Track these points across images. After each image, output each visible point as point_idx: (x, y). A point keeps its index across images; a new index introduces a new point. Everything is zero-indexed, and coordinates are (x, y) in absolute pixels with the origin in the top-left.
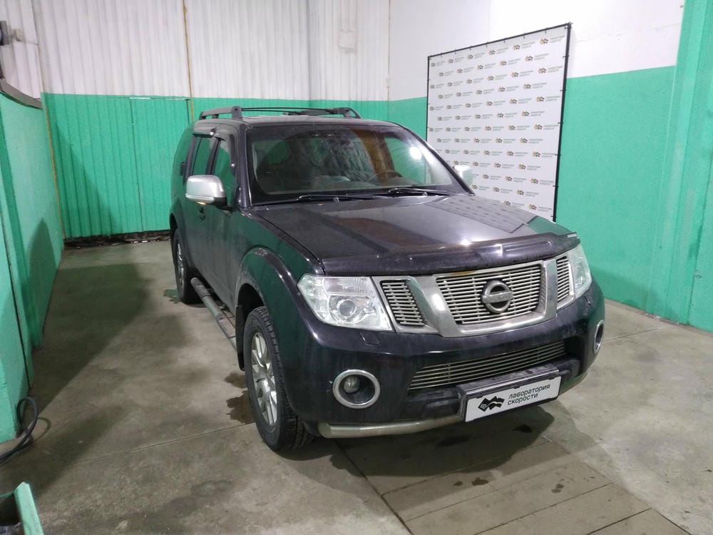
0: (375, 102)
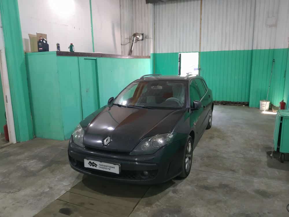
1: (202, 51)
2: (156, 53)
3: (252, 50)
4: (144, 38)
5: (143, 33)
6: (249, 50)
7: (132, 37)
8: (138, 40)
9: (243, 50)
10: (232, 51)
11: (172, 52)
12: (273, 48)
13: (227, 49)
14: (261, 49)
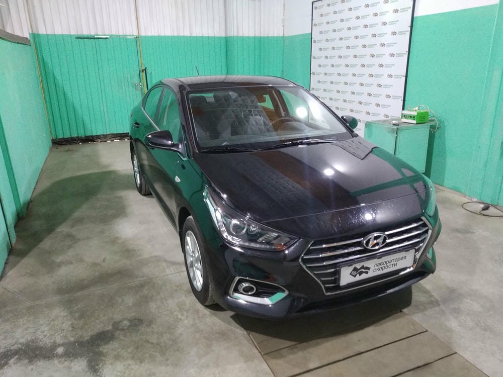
1: (143, 34)
3: (226, 37)
6: (222, 37)
9: (212, 35)
10: (196, 37)
11: (79, 34)
12: (259, 35)
13: (187, 34)
14: (243, 37)
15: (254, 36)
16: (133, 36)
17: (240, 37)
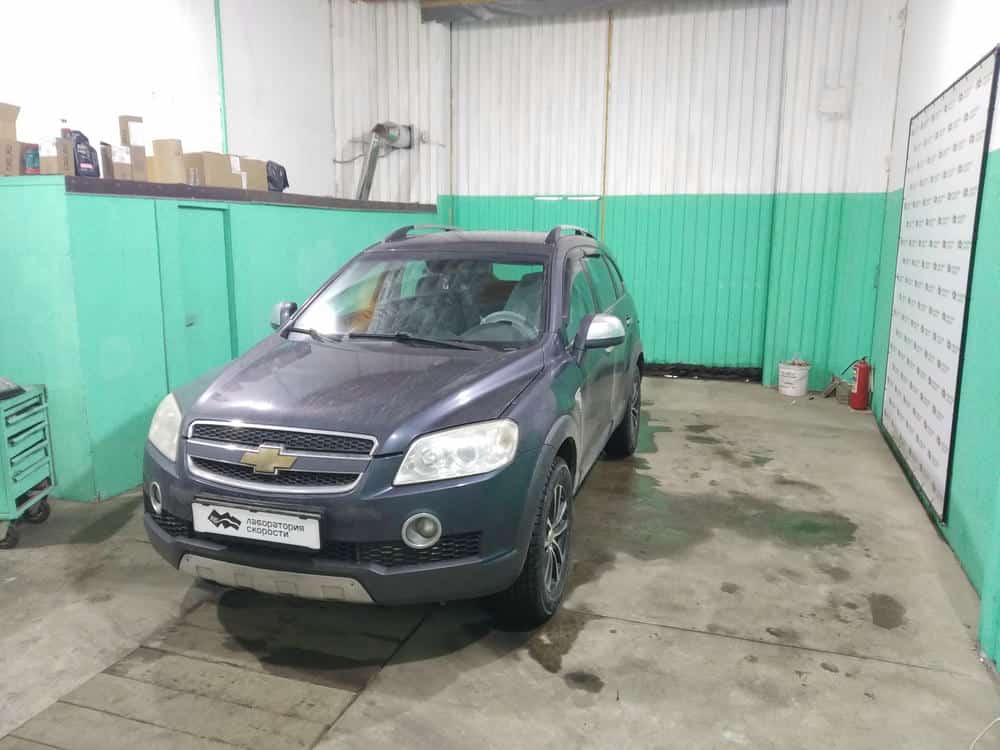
0: (864, 195)
1: (610, 193)
2: (458, 197)
3: (775, 195)
4: (416, 142)
5: (412, 123)
6: (766, 196)
7: (371, 137)
8: (394, 148)
9: (745, 192)
10: (710, 196)
11: (511, 194)
12: (840, 191)
13: (692, 190)
14: (801, 194)
15: (826, 192)
16: (594, 196)
17: (794, 194)
